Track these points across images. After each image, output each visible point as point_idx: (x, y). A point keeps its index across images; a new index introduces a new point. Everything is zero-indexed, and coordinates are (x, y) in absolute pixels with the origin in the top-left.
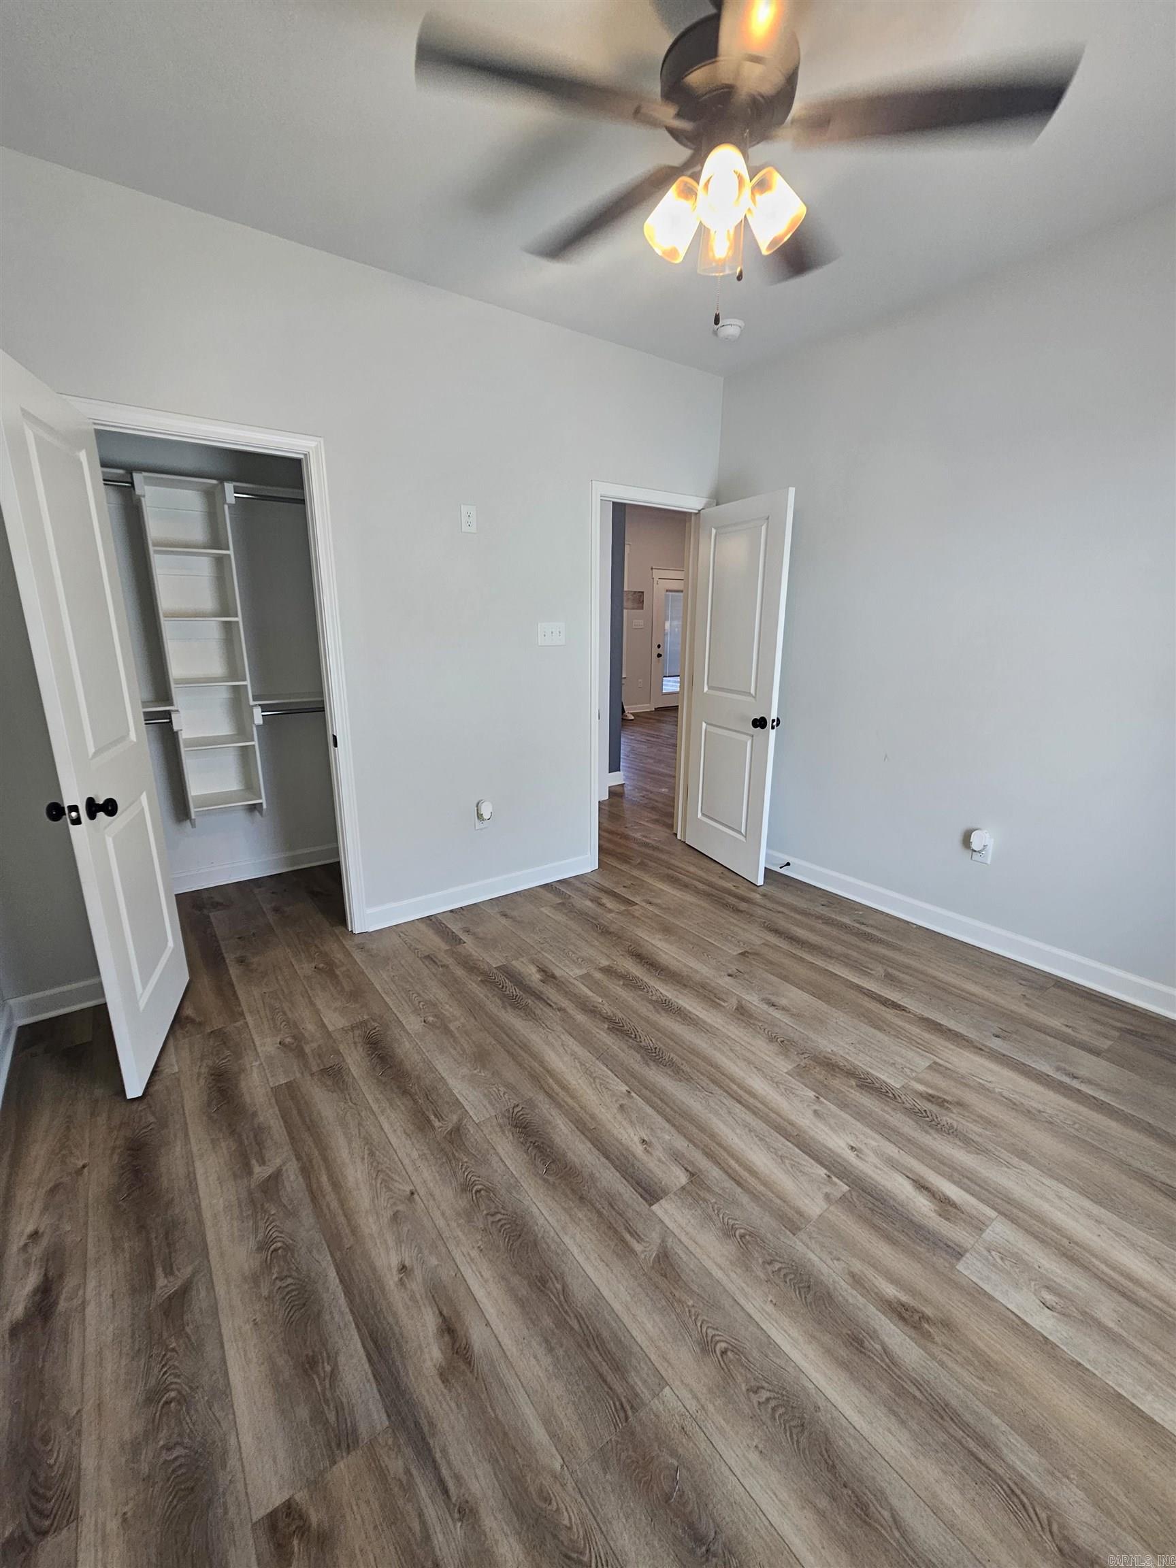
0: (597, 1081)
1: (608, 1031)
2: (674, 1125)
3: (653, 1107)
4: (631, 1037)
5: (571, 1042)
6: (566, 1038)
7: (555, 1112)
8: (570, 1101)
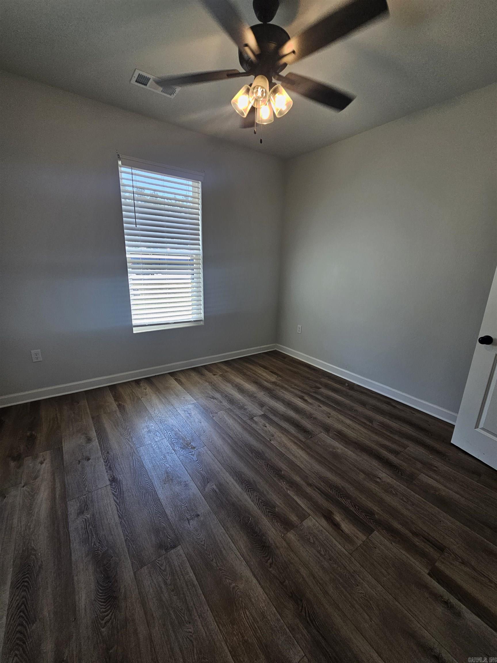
0: (283, 445)
1: (281, 470)
2: (255, 430)
3: (262, 436)
4: (270, 465)
5: (299, 463)
6: (302, 466)
7: (296, 435)
8: (292, 439)
